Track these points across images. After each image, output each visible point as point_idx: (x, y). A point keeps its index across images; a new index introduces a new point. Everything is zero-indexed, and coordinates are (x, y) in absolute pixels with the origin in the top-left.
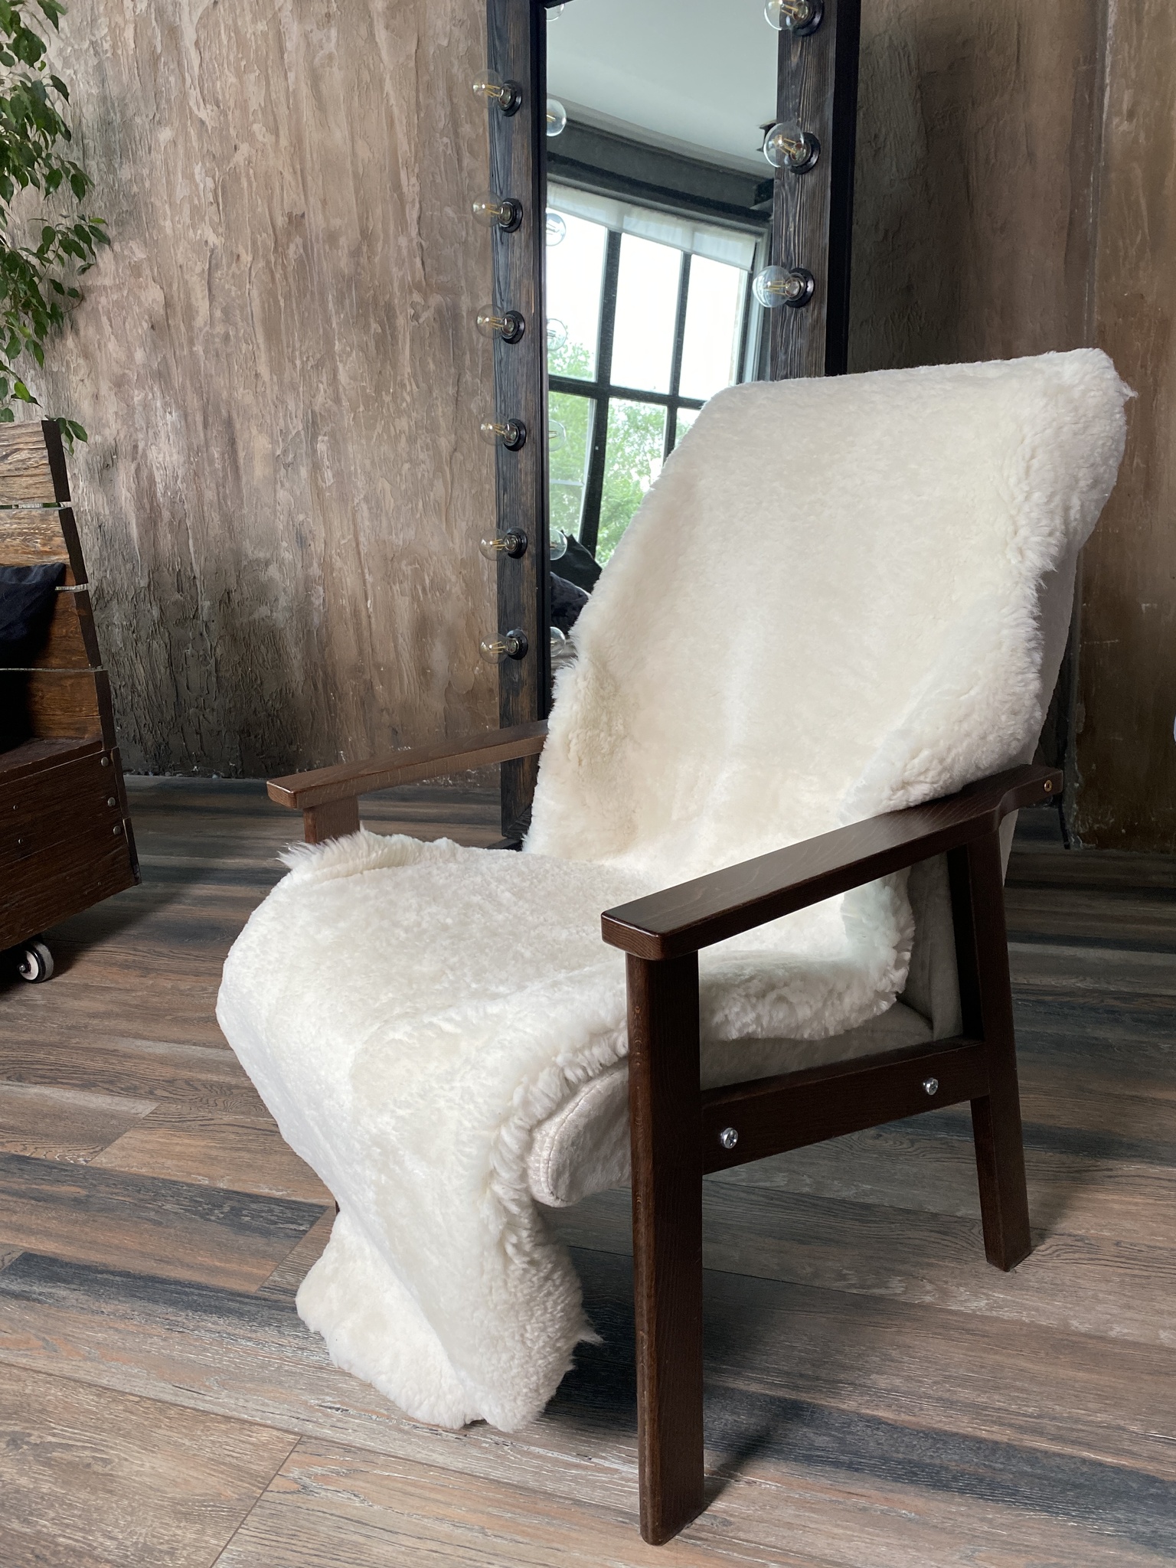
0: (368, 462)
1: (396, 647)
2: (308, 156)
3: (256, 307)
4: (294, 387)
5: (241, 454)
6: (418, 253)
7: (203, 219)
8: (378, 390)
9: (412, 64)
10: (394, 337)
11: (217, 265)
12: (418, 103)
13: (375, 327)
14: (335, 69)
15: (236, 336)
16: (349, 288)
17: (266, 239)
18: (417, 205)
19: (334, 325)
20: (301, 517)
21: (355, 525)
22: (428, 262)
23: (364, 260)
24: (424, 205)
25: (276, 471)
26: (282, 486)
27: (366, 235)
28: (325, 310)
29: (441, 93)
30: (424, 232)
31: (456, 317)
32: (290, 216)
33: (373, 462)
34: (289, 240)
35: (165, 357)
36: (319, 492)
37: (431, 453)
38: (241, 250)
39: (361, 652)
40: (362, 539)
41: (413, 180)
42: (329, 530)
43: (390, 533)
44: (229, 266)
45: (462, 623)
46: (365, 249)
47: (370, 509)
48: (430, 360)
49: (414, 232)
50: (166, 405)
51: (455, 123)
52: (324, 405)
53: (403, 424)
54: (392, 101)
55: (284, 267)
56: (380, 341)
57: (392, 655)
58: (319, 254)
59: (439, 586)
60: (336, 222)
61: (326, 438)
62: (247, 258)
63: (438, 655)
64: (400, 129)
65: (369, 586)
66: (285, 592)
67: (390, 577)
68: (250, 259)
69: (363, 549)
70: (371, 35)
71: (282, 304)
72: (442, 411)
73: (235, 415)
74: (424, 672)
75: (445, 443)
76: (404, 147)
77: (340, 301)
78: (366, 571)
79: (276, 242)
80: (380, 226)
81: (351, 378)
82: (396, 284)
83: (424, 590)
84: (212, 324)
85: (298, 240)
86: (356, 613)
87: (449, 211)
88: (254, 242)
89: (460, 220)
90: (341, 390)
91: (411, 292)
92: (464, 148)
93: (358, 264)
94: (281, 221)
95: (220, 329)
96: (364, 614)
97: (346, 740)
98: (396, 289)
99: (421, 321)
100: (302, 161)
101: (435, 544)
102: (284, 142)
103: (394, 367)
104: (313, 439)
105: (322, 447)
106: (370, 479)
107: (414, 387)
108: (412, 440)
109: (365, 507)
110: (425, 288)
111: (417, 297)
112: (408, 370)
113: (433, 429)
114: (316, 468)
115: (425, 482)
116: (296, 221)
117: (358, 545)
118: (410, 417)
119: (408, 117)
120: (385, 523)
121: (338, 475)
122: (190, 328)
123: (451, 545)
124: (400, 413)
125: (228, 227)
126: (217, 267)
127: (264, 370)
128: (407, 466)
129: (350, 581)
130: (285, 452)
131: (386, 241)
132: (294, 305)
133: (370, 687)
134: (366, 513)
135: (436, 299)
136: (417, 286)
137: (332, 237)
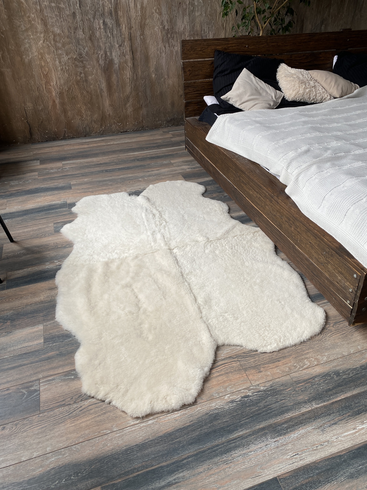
81: (333, 10)
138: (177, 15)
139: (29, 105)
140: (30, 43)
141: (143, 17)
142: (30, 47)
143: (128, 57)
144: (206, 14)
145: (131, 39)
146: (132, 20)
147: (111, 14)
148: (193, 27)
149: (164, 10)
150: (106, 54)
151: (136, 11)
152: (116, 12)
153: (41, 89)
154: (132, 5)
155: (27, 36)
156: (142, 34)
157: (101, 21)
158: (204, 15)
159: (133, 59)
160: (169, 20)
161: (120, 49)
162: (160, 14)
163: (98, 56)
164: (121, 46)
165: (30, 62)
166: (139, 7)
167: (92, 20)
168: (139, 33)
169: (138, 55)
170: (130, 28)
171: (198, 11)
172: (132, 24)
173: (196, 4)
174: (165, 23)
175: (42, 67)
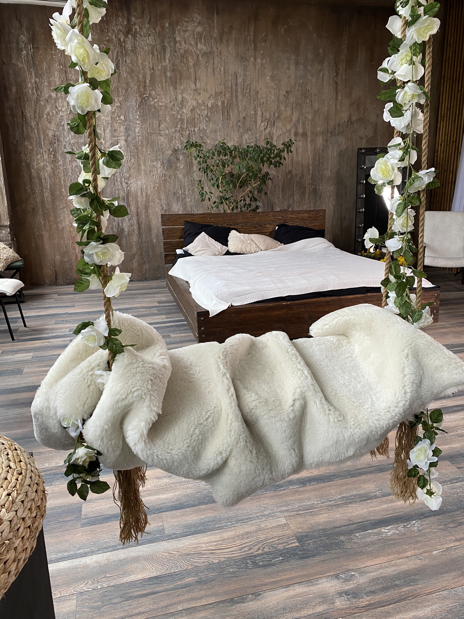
3: (281, 186)
6: (311, 179)
9: (313, 150)
10: (305, 192)
12: (313, 155)
13: (302, 190)
14: (300, 148)
15: (276, 190)
16: (298, 183)
18: (312, 171)
19: (295, 189)
23: (302, 179)
27: (303, 175)
28: (293, 187)
29: (317, 154)
31: (316, 189)
38: (279, 175)
46: (302, 177)
48: (311, 196)
49: (311, 175)
51: (319, 160)
54: (309, 155)
55: (287, 179)
56: (303, 192)
58: (294, 177)
60: (298, 173)
62: (280, 177)
64: (310, 159)
70: (307, 144)
71: (286, 185)
76: (311, 162)
77: (296, 186)
79: (286, 175)
80: (305, 174)
82: (307, 184)
84: (272, 188)
85: (290, 175)
87: (317, 173)
88: (282, 174)
90: (295, 200)
92: (320, 163)
93: (300, 180)
94: (287, 171)
95: (273, 189)
100: (293, 162)
102: (290, 159)
103: (305, 197)
107: (308, 200)
110: (312, 185)
111: (310, 186)
112: (307, 197)
116: (290, 172)
127: (281, 197)
131: (306, 176)
132: (288, 186)
135: (313, 186)
136: (310, 184)
137: (297, 175)
138: (173, 201)
139: (58, 257)
140: (64, 216)
141: (148, 201)
142: (64, 219)
143: (136, 227)
144: (194, 200)
145: (138, 215)
146: (139, 203)
147: (124, 199)
148: (185, 209)
149: (163, 197)
150: (119, 225)
151: (142, 198)
152: (128, 198)
153: (68, 247)
154: (139, 194)
155: (63, 211)
156: (147, 212)
158: (193, 201)
159: (139, 228)
160: (166, 204)
161: (129, 222)
162: (160, 199)
163: (113, 226)
164: (130, 219)
165: (63, 228)
166: (144, 195)
168: (144, 212)
169: (143, 226)
170: (138, 208)
171: (188, 198)
172: (139, 205)
173: (187, 194)
174: (164, 206)
175: (70, 232)
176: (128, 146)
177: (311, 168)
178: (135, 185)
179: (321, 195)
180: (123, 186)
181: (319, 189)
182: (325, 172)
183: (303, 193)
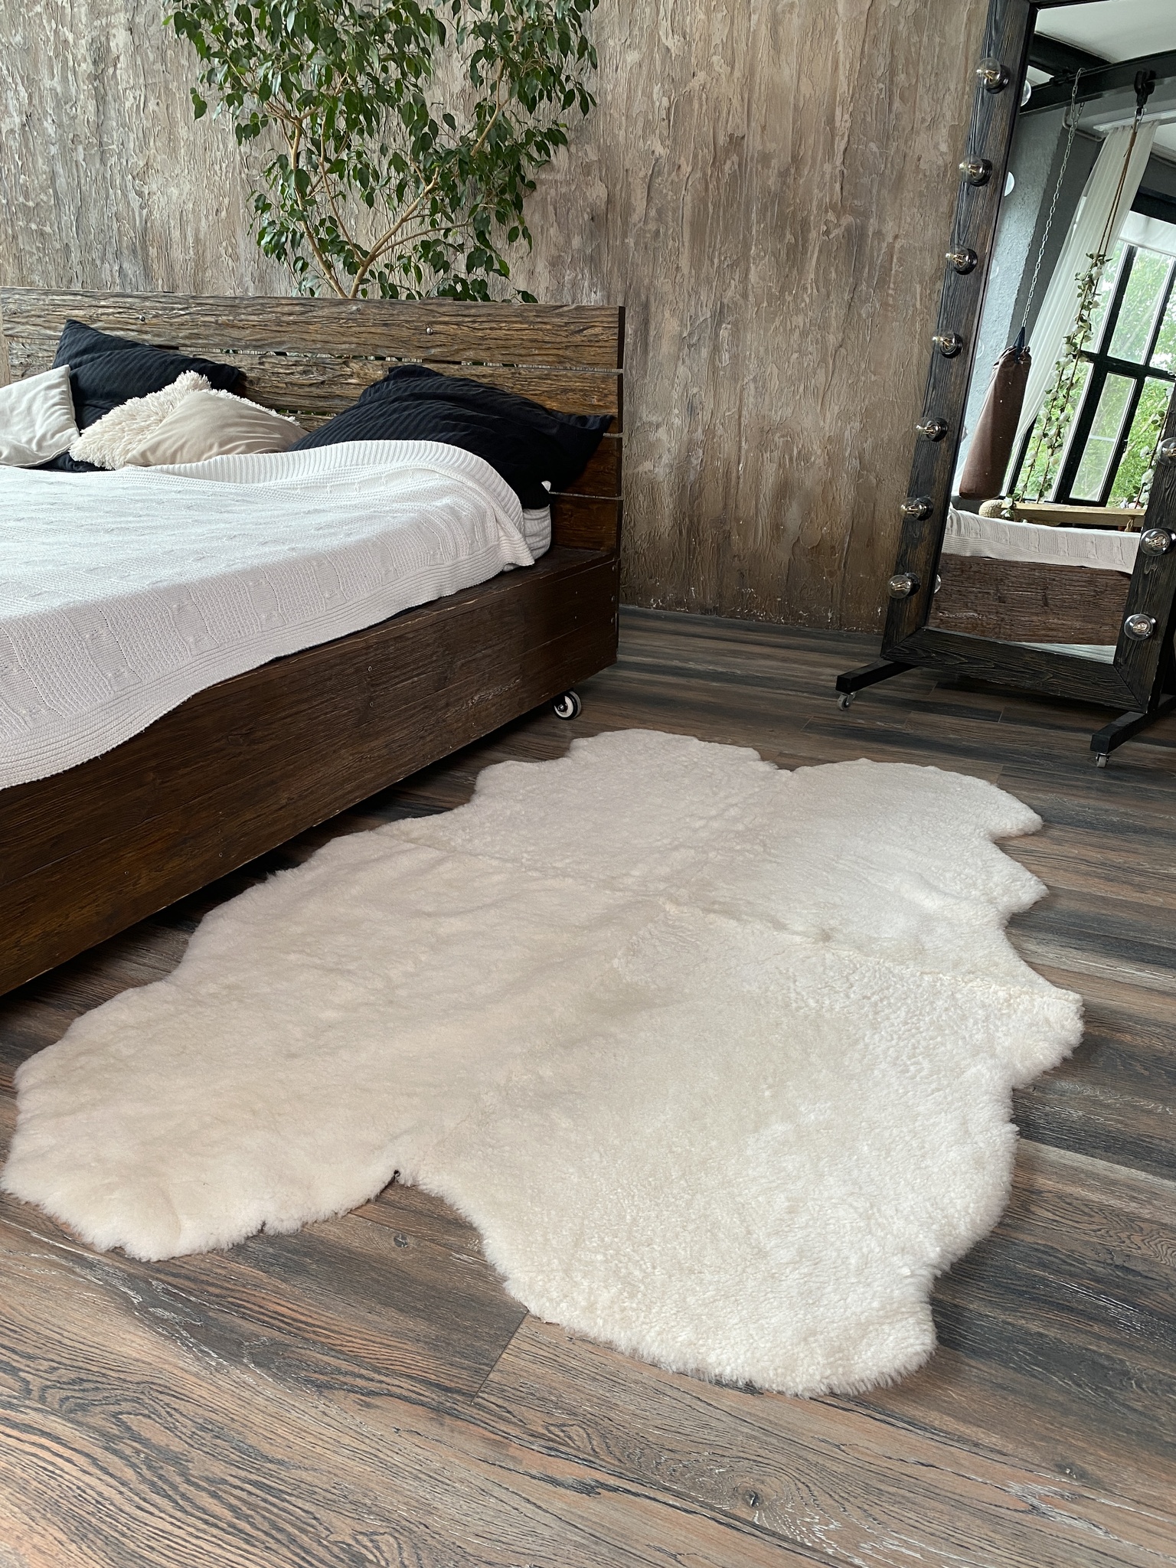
0: (762, 349)
1: (756, 505)
2: (757, 88)
3: (688, 211)
4: (709, 282)
5: (652, 333)
6: (839, 180)
7: (654, 132)
8: (782, 291)
9: (863, 19)
10: (805, 250)
11: (659, 172)
12: (863, 51)
13: (789, 237)
14: (795, 16)
15: (665, 234)
16: (773, 203)
17: (706, 154)
18: (846, 139)
19: (754, 232)
20: (695, 390)
21: (741, 401)
22: (847, 187)
23: (790, 180)
24: (852, 139)
25: (680, 350)
26: (684, 362)
27: (796, 160)
28: (748, 219)
29: (884, 46)
30: (847, 162)
31: (863, 234)
32: (731, 136)
33: (767, 350)
34: (727, 157)
35: (599, 245)
36: (714, 370)
37: (819, 346)
38: (683, 162)
39: (725, 506)
40: (744, 413)
41: (847, 117)
42: (717, 403)
43: (770, 410)
44: (669, 174)
45: (819, 489)
46: (793, 171)
47: (756, 388)
48: (833, 270)
49: (839, 160)
50: (592, 285)
51: (892, 72)
52: (732, 298)
53: (799, 320)
54: (840, 48)
55: (718, 179)
56: (792, 249)
57: (752, 512)
58: (751, 169)
59: (804, 457)
60: (771, 146)
61: (729, 326)
62: (686, 169)
63: (793, 515)
64: (842, 75)
65: (743, 452)
66: (669, 452)
67: (762, 446)
68: (689, 169)
69: (744, 421)
71: (711, 211)
72: (836, 313)
73: (652, 299)
74: (777, 528)
75: (832, 340)
76: (843, 87)
77: (762, 213)
78: (743, 439)
79: (715, 158)
80: (810, 153)
81: (760, 278)
82: (815, 203)
83: (791, 459)
84: (646, 222)
85: (735, 158)
86: (727, 474)
87: (873, 146)
88: (695, 156)
89: (881, 154)
90: (750, 287)
91: (827, 212)
92: (897, 93)
93: (784, 183)
94: (722, 140)
95: (652, 226)
96: (734, 475)
97: (698, 579)
98: (814, 208)
99: (831, 236)
100: (751, 92)
101: (808, 422)
102: (737, 74)
103: (801, 272)
104: (719, 325)
105: (724, 333)
106: (761, 362)
107: (815, 291)
108: (804, 334)
109: (752, 386)
110: (840, 209)
111: (831, 216)
112: (812, 276)
113: (824, 327)
114: (716, 349)
115: (810, 370)
116: (736, 142)
117: (740, 417)
118: (806, 315)
119: (852, 64)
120: (767, 402)
121: (734, 357)
122: (625, 223)
123: (822, 423)
124: (798, 311)
125: (675, 139)
126: (660, 173)
127: (684, 263)
128: (795, 355)
129: (728, 448)
130: (690, 334)
131: (813, 166)
132: (721, 214)
133: (727, 536)
134: (752, 392)
135: (847, 220)
136: (833, 207)
137: (765, 159)
146: (177, 268)
147: (134, 251)
151: (186, 250)
152: (145, 248)
154: (176, 234)
157: (117, 268)
166: (190, 240)
167: (98, 262)
176: (137, 48)
177: (843, 121)
178: (163, 200)
179: (886, 270)
180: (129, 203)
181: (879, 234)
182: (921, 141)
183: (795, 255)
